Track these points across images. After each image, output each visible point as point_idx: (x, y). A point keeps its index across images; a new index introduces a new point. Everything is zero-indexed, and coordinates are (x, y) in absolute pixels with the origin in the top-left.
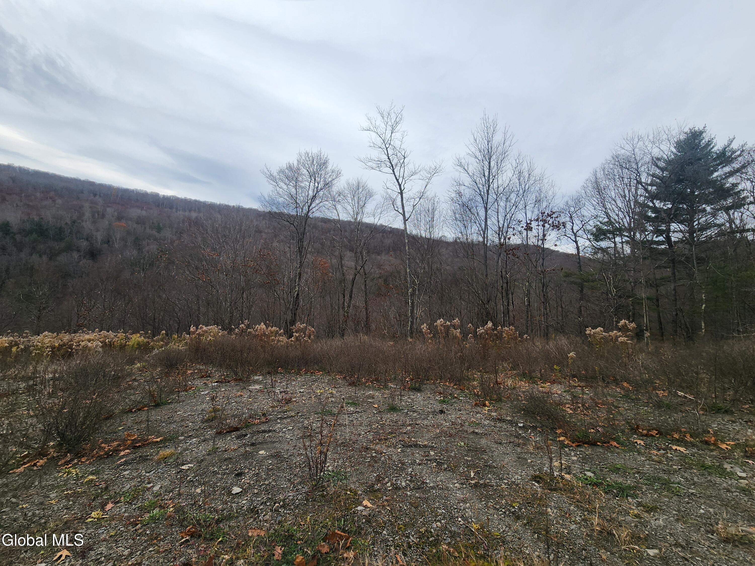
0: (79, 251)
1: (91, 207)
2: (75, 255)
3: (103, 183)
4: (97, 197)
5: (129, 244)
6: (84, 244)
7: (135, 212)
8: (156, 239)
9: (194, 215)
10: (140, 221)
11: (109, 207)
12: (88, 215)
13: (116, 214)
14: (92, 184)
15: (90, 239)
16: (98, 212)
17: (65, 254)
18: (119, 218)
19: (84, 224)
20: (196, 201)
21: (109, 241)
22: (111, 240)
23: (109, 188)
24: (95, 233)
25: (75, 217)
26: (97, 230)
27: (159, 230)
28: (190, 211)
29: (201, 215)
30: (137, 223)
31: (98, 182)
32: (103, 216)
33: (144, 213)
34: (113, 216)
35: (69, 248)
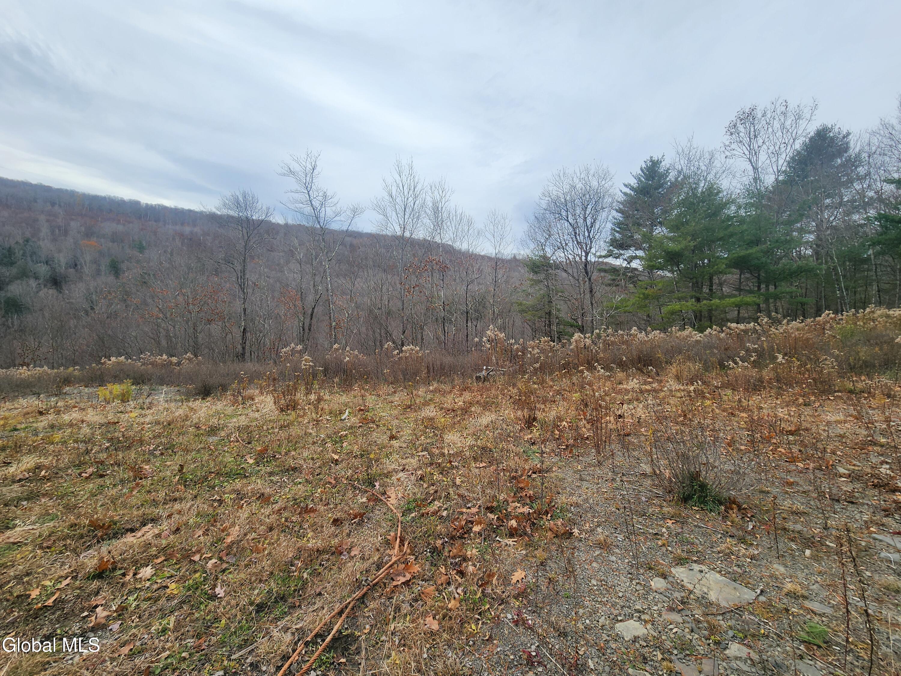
0: (37, 278)
1: (48, 221)
2: (33, 283)
3: (62, 187)
4: (56, 207)
5: (103, 268)
6: (43, 269)
7: (108, 227)
8: (138, 261)
9: (187, 230)
10: (115, 238)
11: (73, 220)
12: (45, 231)
13: (83, 229)
14: (48, 189)
15: (50, 263)
16: (59, 228)
17: (19, 281)
18: (89, 234)
19: (41, 243)
20: (190, 211)
21: (76, 265)
22: (78, 263)
23: (72, 194)
24: (56, 255)
25: (28, 234)
26: (60, 251)
27: (141, 249)
28: (182, 224)
29: (197, 230)
30: (113, 241)
31: (55, 186)
32: (66, 233)
33: (120, 228)
34: (79, 232)
35: (24, 274)
